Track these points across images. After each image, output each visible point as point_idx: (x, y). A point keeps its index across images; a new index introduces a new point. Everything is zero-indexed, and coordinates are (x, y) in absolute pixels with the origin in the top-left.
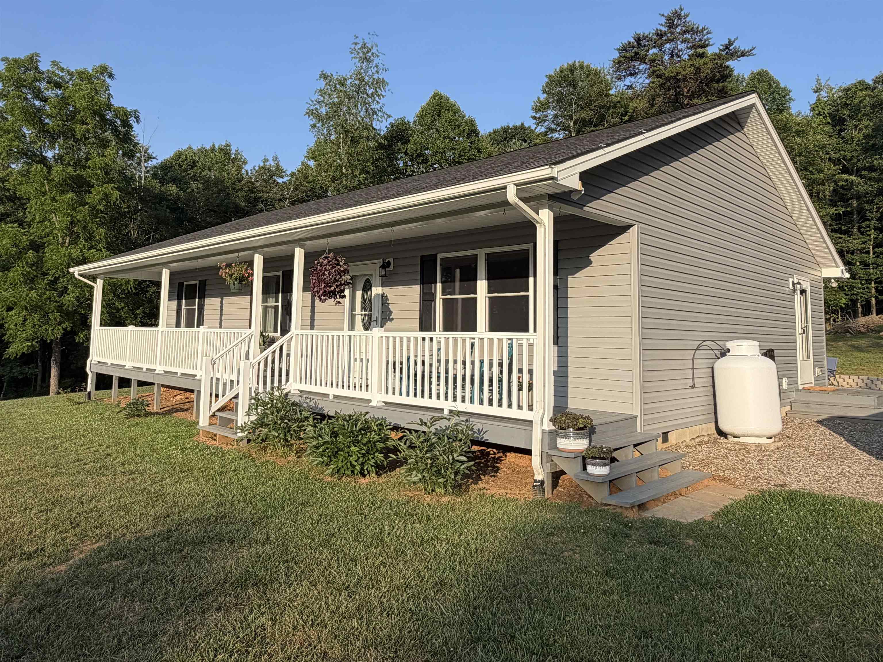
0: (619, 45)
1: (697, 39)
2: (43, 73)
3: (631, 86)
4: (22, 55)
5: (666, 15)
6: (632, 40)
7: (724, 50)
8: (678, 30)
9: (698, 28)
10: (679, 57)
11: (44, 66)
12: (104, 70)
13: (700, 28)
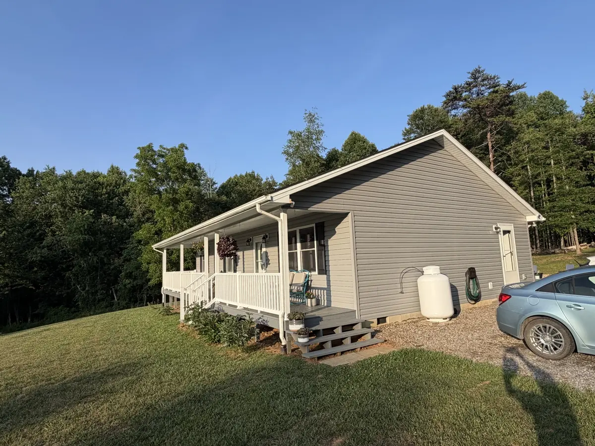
0: (444, 94)
1: (492, 83)
2: (155, 152)
3: (455, 115)
4: (145, 145)
5: (471, 72)
6: (452, 90)
7: (507, 87)
8: (479, 79)
9: (491, 77)
10: (482, 94)
11: (156, 148)
12: (183, 146)
13: (493, 76)
